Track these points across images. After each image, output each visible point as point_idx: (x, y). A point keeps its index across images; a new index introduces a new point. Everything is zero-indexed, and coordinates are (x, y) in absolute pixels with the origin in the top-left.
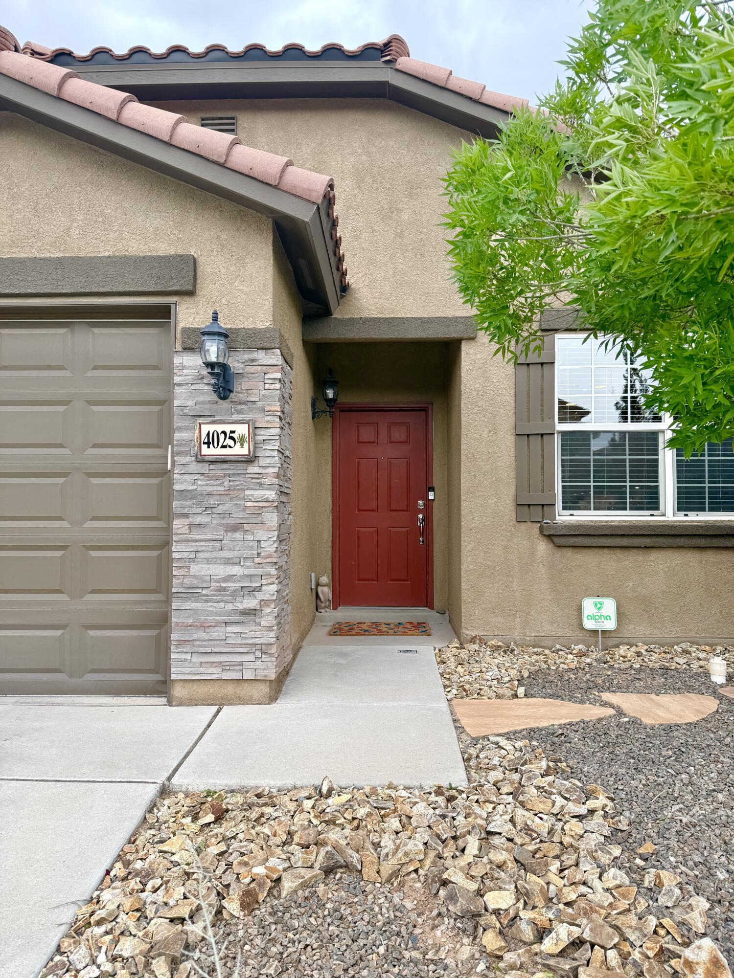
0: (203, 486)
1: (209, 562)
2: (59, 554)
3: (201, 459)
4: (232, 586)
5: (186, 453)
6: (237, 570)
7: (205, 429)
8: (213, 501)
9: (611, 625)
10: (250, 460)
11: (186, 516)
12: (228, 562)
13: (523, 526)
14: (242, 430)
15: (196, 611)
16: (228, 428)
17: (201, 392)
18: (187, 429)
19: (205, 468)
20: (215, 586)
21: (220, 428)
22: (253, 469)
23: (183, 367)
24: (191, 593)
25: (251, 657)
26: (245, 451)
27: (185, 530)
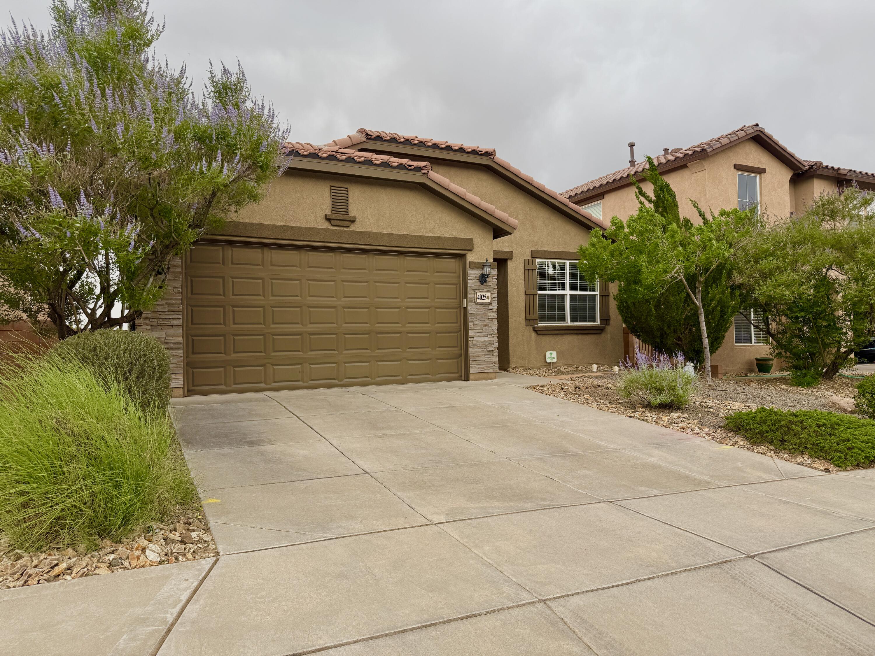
0: (477, 312)
1: (479, 336)
2: (428, 335)
3: (476, 303)
4: (487, 343)
5: (472, 302)
6: (487, 339)
7: (478, 294)
8: (479, 317)
9: (555, 360)
10: (490, 304)
11: (473, 321)
12: (485, 336)
13: (528, 327)
14: (488, 294)
15: (476, 351)
16: (484, 294)
17: (476, 282)
18: (472, 294)
19: (478, 306)
20: (481, 343)
21: (482, 294)
22: (490, 307)
23: (471, 274)
24: (475, 346)
25: (492, 365)
26: (489, 301)
27: (472, 326)
